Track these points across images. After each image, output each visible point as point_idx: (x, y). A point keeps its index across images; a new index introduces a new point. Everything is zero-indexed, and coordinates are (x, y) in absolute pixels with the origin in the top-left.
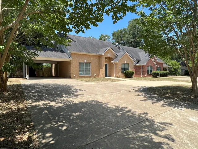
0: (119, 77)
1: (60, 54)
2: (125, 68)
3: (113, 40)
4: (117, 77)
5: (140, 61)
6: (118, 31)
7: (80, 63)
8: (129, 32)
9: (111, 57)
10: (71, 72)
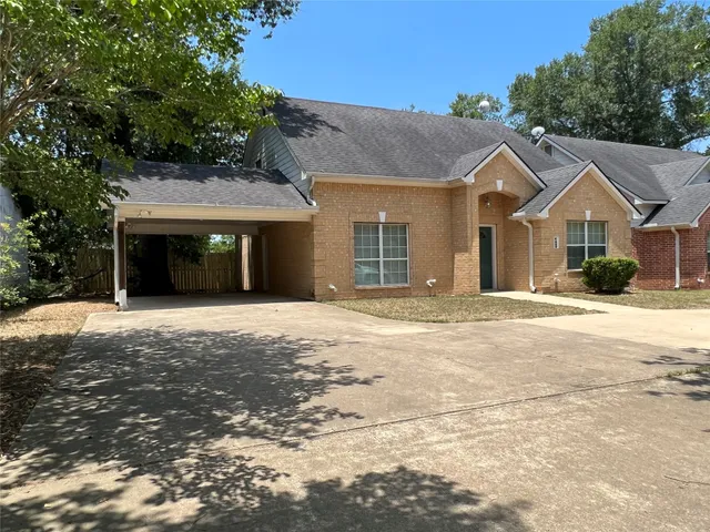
0: (555, 291)
1: (263, 188)
2: (586, 245)
3: (516, 116)
4: (547, 291)
5: (661, 206)
6: (540, 70)
7: (358, 227)
8: (598, 69)
9: (508, 189)
10: (317, 271)
